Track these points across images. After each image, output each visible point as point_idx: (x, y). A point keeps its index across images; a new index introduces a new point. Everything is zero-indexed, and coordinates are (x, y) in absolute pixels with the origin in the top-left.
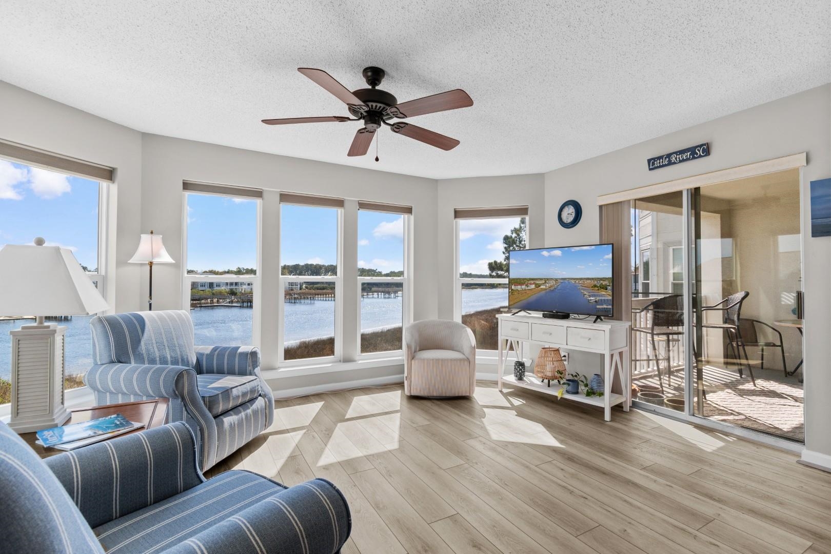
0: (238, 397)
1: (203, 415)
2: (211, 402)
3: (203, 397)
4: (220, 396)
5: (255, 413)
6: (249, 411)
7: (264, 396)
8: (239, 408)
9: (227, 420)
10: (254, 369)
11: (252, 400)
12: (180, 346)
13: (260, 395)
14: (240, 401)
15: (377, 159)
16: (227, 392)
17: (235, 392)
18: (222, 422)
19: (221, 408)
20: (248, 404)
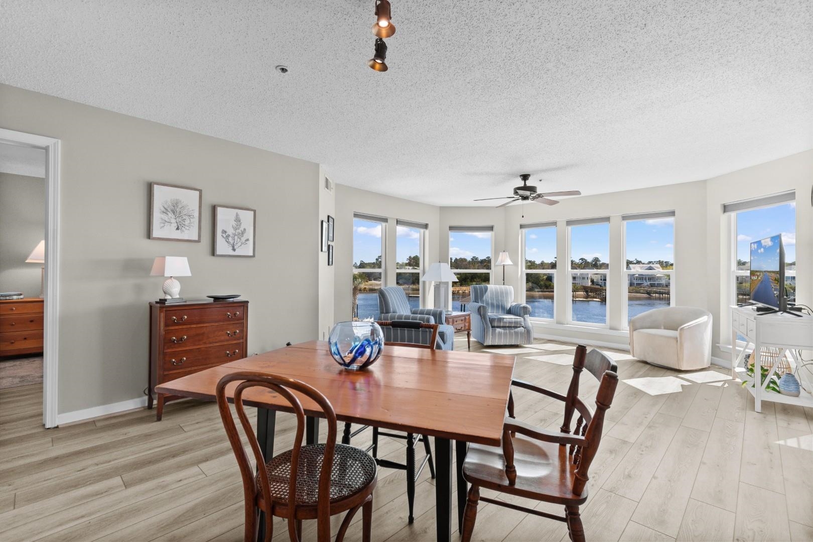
0: (506, 323)
1: (486, 324)
2: (492, 321)
3: (489, 318)
4: (496, 320)
5: (516, 333)
6: (513, 331)
7: (525, 328)
8: (507, 328)
9: (498, 330)
10: (524, 315)
11: (516, 327)
12: (501, 301)
13: (523, 327)
14: (507, 325)
15: (523, 217)
16: (500, 320)
17: (505, 320)
18: (495, 330)
19: (496, 324)
20: (513, 328)
